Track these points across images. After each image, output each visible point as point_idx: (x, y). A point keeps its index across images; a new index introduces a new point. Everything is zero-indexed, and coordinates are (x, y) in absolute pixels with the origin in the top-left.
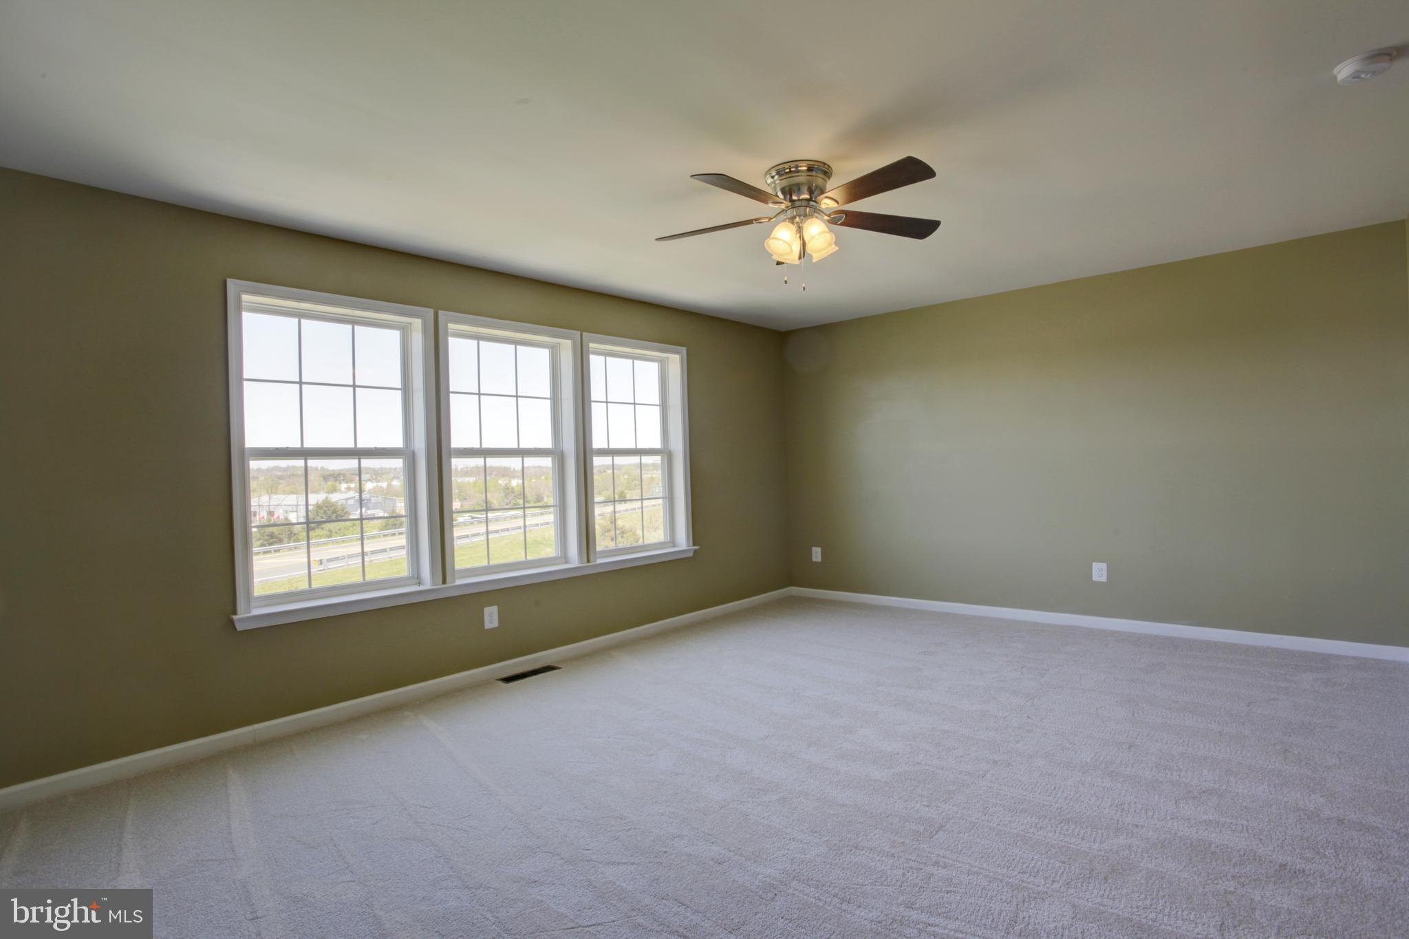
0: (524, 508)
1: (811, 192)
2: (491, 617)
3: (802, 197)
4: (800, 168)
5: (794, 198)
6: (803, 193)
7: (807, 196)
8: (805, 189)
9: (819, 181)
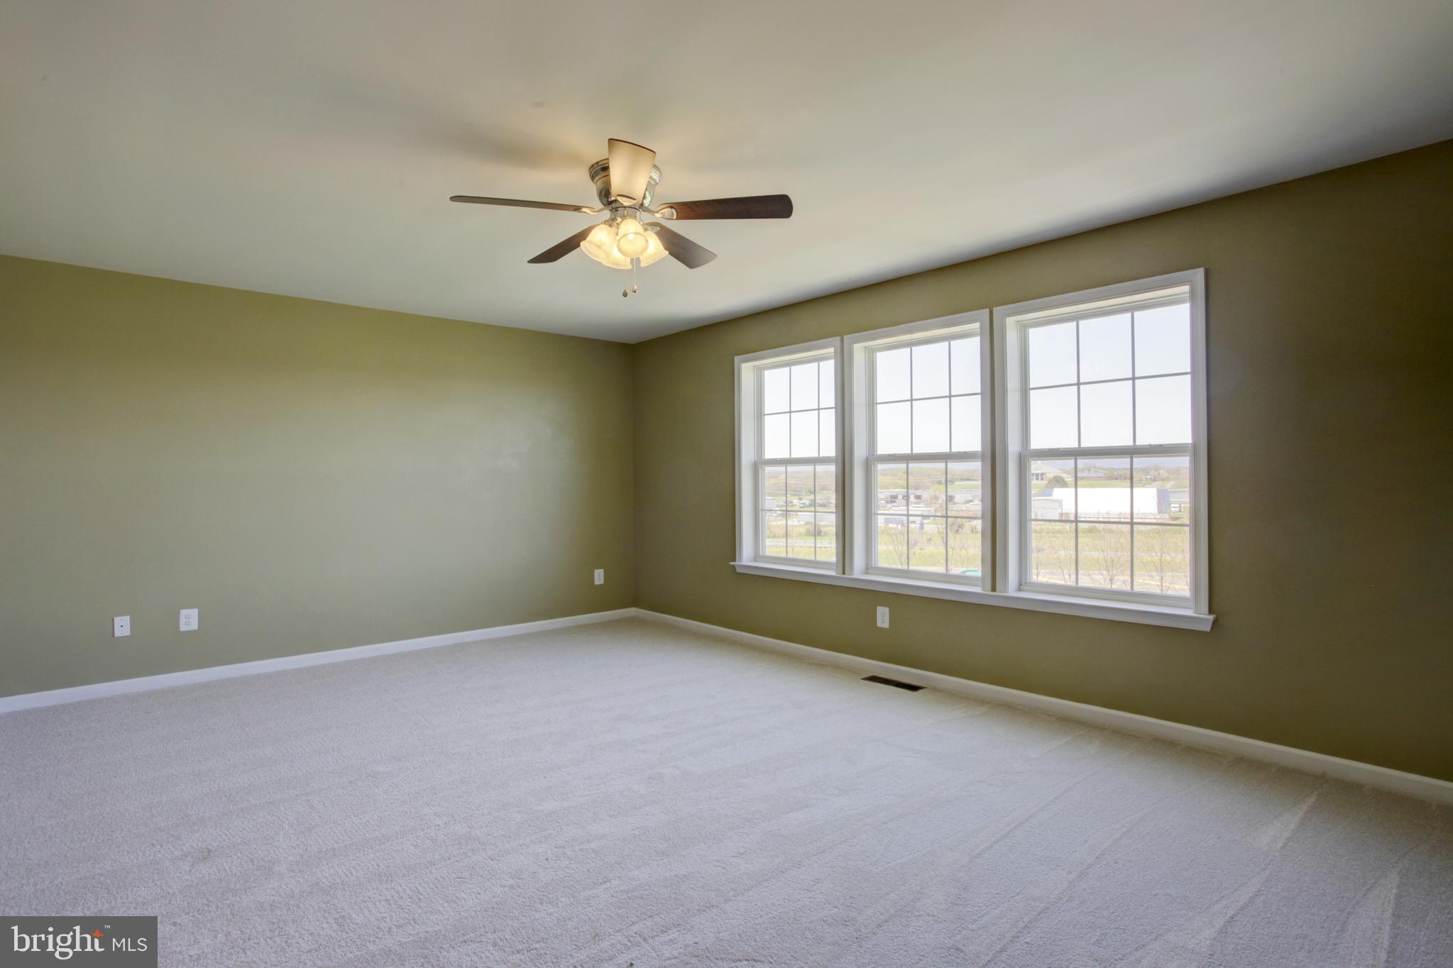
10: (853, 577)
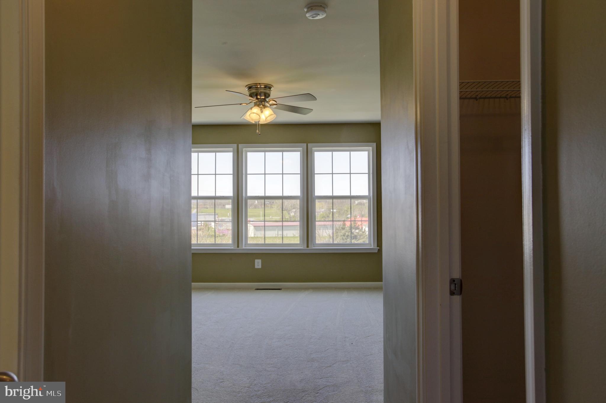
0: (282, 221)
1: (265, 96)
2: (258, 264)
3: (262, 98)
4: (262, 86)
5: (258, 97)
6: (262, 96)
7: (263, 97)
8: (262, 94)
9: (268, 91)
10: (243, 248)
